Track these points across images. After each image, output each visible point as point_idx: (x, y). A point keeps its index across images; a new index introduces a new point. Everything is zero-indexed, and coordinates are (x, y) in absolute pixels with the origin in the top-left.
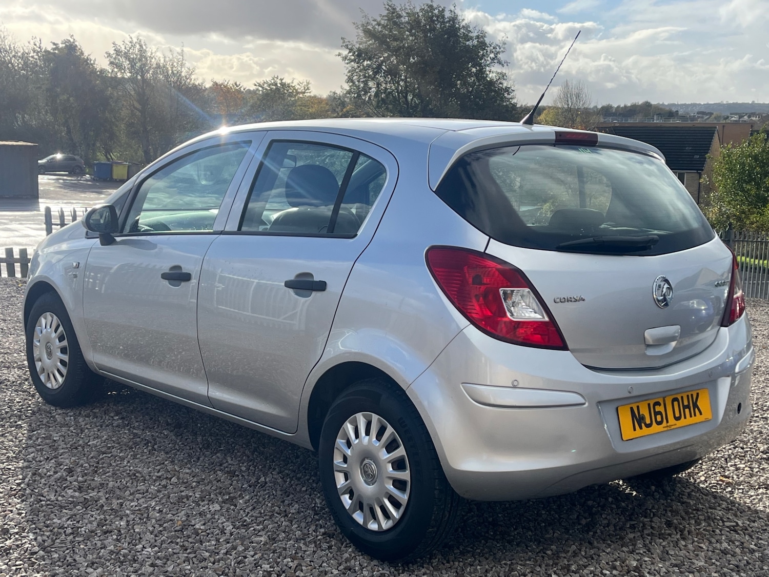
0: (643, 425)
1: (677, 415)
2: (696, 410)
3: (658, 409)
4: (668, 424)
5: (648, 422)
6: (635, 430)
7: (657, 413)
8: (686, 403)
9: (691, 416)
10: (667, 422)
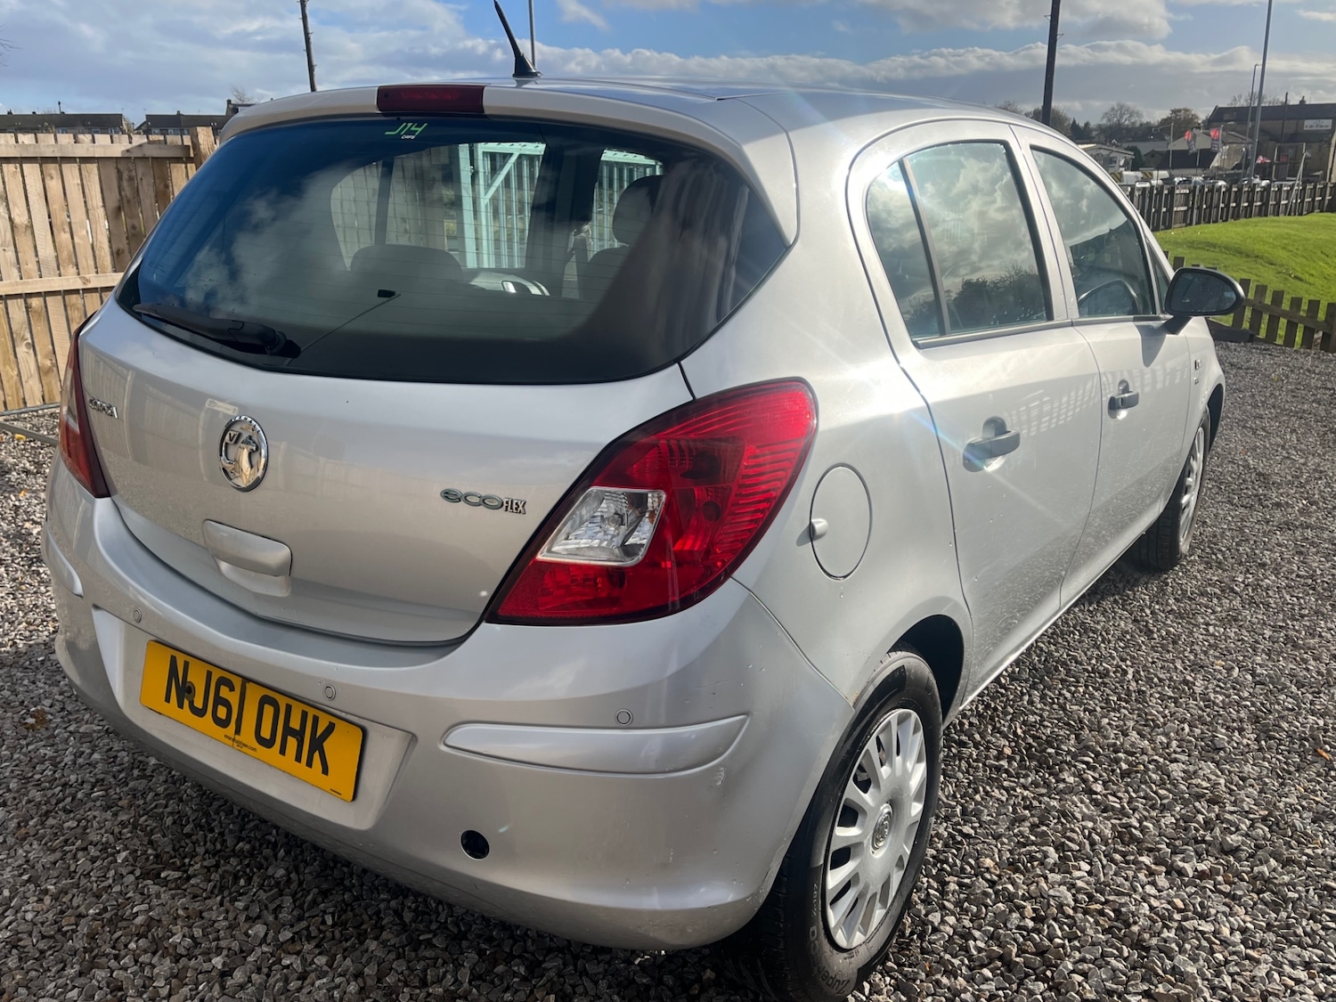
0: (186, 702)
1: (266, 733)
2: (317, 755)
3: (224, 692)
4: (237, 737)
5: (199, 703)
6: (168, 699)
7: (220, 701)
8: (295, 723)
9: (298, 759)
10: (238, 731)
